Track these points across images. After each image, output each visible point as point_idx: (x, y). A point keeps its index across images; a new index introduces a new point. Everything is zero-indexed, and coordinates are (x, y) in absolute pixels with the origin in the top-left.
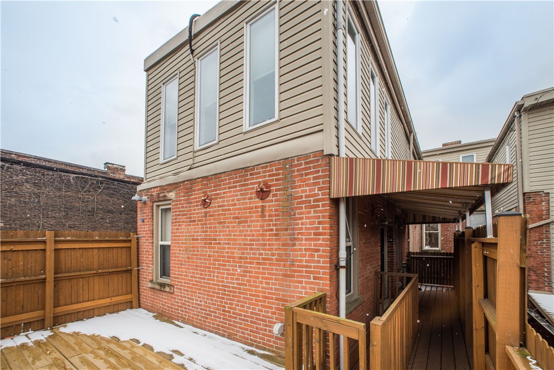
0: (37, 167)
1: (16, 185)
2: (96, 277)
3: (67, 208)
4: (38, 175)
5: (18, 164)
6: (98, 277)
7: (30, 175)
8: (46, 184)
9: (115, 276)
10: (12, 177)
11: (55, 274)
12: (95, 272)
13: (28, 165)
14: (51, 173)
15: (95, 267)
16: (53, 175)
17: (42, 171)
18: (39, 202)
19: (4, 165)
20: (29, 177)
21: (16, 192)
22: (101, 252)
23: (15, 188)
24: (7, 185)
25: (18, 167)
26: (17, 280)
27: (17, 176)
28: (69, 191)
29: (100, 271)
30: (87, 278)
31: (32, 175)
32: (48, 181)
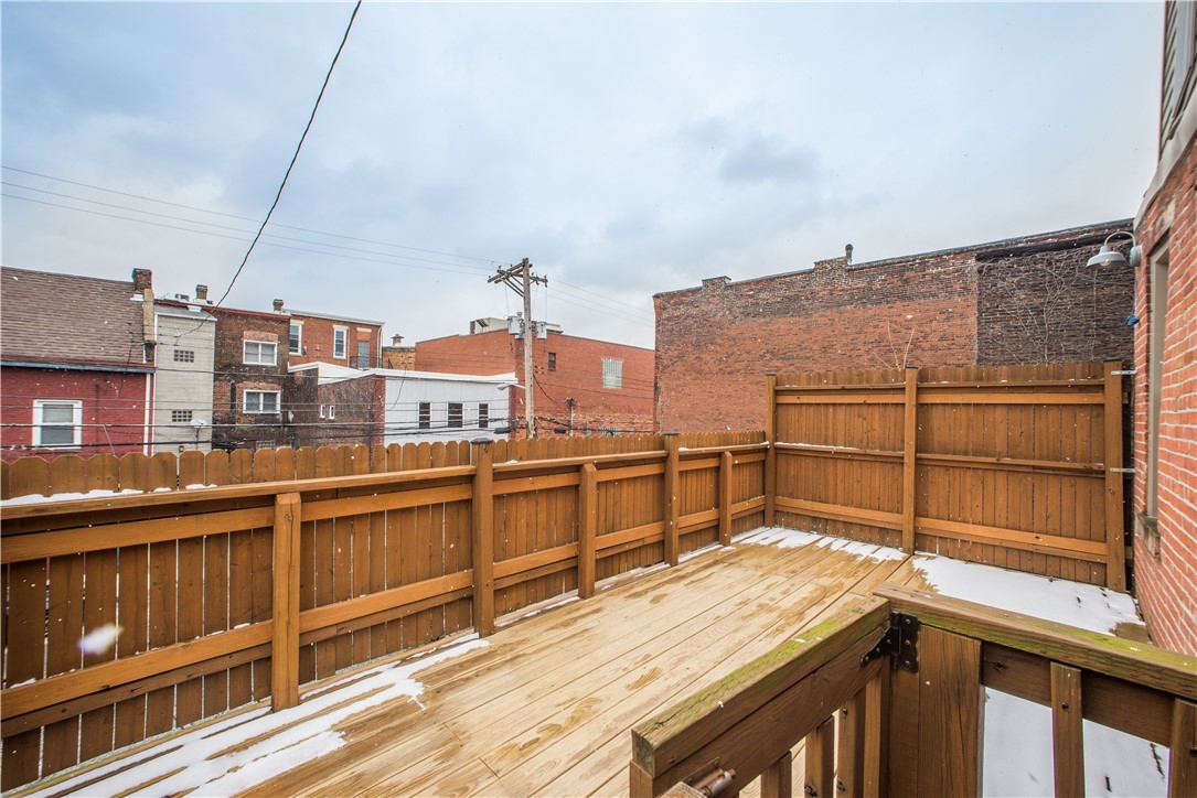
0: (1037, 252)
1: (1002, 297)
2: (999, 475)
3: (1104, 328)
4: (1039, 266)
5: (1002, 256)
6: (1005, 474)
7: (1025, 272)
8: (1055, 281)
9: (1053, 483)
10: (995, 285)
11: (916, 452)
12: (994, 460)
13: (1019, 253)
14: (1065, 254)
15: (998, 449)
16: (1070, 257)
17: (1046, 257)
18: (1042, 324)
19: (983, 267)
20: (1024, 275)
21: (1002, 312)
22: (1017, 415)
23: (1001, 303)
24: (989, 301)
25: (1002, 263)
26: (868, 451)
27: (1004, 280)
28: (1111, 285)
29: (1007, 460)
30: (980, 472)
31: (1028, 271)
32: (1060, 274)
